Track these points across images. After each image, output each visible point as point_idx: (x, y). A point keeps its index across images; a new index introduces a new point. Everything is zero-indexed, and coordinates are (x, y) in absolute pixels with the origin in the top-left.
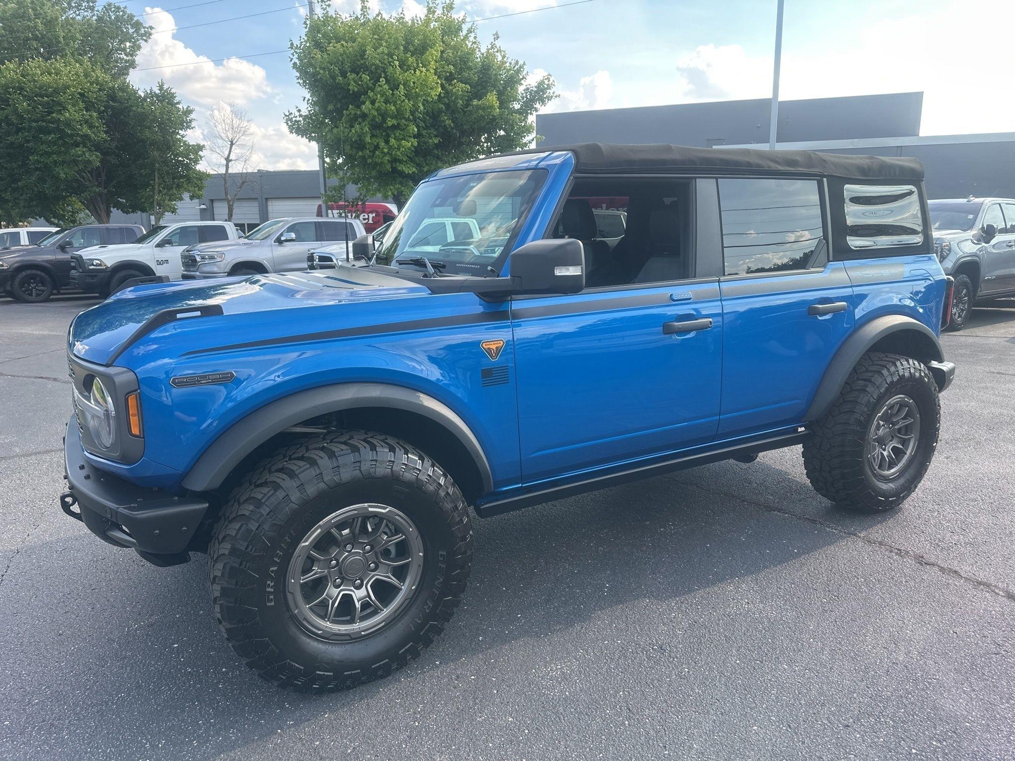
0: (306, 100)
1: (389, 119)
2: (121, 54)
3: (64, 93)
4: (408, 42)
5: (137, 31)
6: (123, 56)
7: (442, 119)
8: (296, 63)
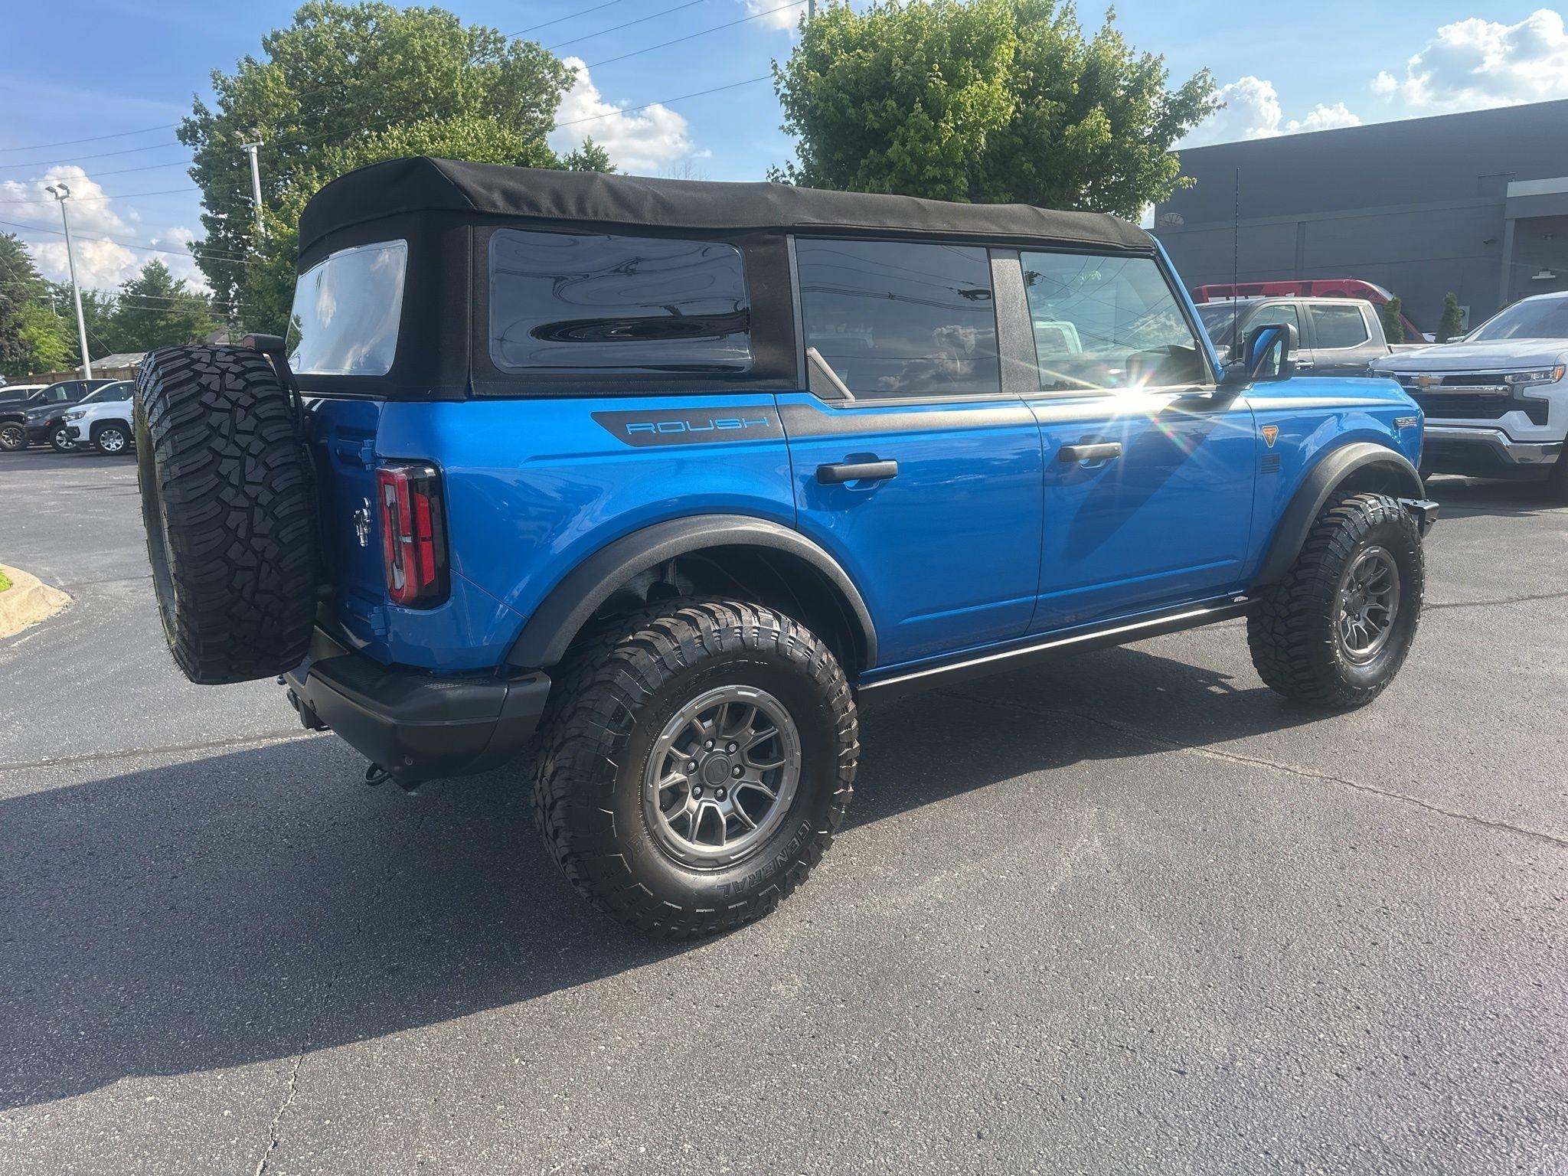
0: (801, 149)
2: (535, 112)
5: (556, 74)
6: (538, 114)
7: (1017, 161)
8: (784, 95)
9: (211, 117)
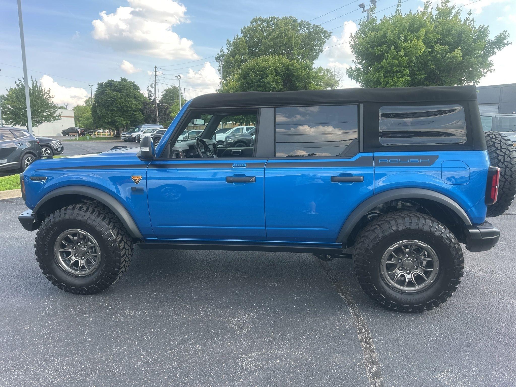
0: (354, 62)
1: (394, 67)
3: (269, 69)
4: (410, 26)
5: (325, 34)
6: (318, 47)
7: (429, 65)
8: (352, 45)
9: (225, 53)
